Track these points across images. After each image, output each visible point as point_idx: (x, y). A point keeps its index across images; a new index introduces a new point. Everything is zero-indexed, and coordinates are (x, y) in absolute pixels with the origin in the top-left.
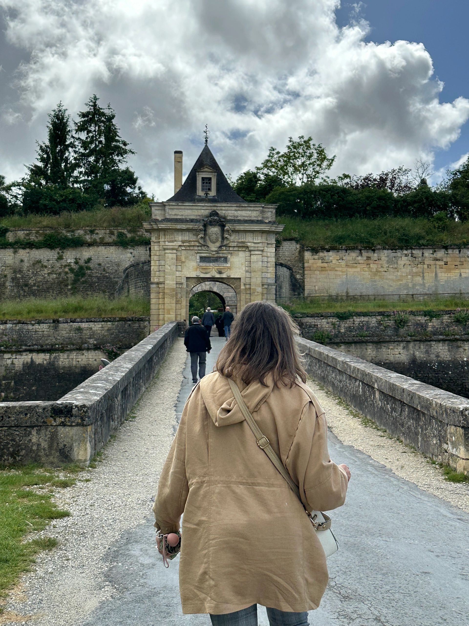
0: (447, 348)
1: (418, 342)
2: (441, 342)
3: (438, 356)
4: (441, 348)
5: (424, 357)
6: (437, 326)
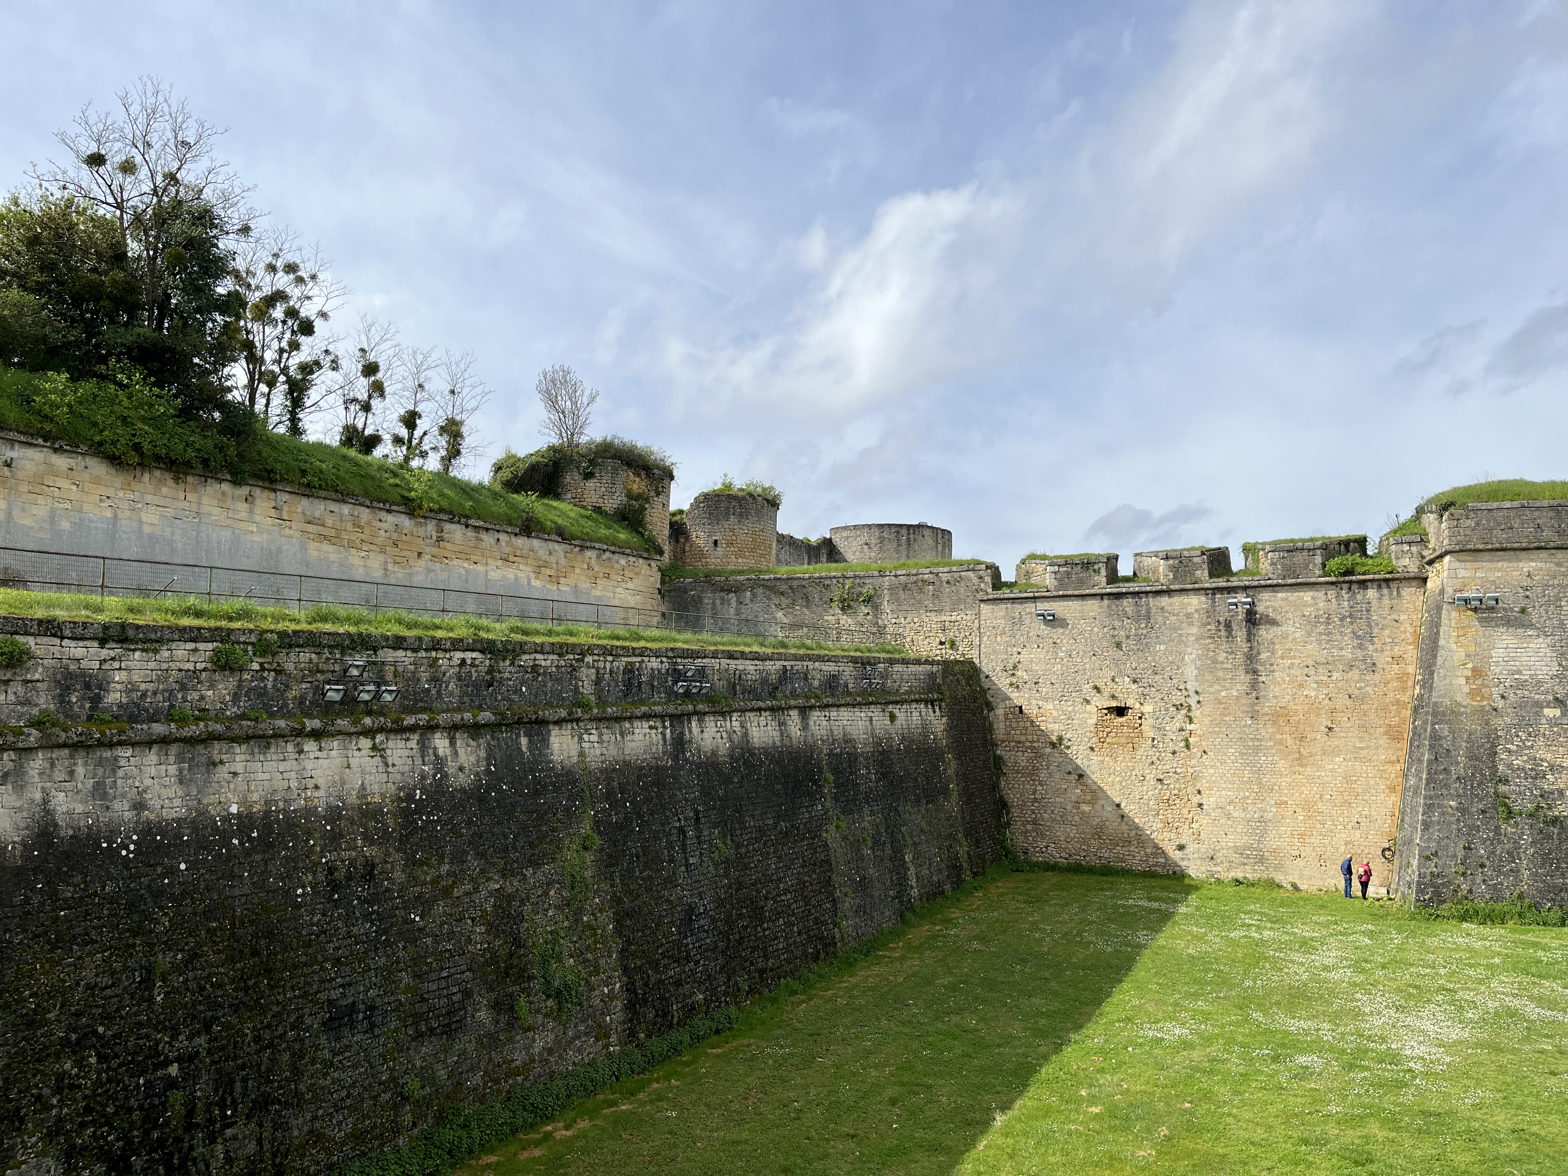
0: (173, 769)
1: (66, 752)
2: (155, 749)
3: (139, 806)
4: (153, 771)
5: (87, 814)
6: (143, 686)
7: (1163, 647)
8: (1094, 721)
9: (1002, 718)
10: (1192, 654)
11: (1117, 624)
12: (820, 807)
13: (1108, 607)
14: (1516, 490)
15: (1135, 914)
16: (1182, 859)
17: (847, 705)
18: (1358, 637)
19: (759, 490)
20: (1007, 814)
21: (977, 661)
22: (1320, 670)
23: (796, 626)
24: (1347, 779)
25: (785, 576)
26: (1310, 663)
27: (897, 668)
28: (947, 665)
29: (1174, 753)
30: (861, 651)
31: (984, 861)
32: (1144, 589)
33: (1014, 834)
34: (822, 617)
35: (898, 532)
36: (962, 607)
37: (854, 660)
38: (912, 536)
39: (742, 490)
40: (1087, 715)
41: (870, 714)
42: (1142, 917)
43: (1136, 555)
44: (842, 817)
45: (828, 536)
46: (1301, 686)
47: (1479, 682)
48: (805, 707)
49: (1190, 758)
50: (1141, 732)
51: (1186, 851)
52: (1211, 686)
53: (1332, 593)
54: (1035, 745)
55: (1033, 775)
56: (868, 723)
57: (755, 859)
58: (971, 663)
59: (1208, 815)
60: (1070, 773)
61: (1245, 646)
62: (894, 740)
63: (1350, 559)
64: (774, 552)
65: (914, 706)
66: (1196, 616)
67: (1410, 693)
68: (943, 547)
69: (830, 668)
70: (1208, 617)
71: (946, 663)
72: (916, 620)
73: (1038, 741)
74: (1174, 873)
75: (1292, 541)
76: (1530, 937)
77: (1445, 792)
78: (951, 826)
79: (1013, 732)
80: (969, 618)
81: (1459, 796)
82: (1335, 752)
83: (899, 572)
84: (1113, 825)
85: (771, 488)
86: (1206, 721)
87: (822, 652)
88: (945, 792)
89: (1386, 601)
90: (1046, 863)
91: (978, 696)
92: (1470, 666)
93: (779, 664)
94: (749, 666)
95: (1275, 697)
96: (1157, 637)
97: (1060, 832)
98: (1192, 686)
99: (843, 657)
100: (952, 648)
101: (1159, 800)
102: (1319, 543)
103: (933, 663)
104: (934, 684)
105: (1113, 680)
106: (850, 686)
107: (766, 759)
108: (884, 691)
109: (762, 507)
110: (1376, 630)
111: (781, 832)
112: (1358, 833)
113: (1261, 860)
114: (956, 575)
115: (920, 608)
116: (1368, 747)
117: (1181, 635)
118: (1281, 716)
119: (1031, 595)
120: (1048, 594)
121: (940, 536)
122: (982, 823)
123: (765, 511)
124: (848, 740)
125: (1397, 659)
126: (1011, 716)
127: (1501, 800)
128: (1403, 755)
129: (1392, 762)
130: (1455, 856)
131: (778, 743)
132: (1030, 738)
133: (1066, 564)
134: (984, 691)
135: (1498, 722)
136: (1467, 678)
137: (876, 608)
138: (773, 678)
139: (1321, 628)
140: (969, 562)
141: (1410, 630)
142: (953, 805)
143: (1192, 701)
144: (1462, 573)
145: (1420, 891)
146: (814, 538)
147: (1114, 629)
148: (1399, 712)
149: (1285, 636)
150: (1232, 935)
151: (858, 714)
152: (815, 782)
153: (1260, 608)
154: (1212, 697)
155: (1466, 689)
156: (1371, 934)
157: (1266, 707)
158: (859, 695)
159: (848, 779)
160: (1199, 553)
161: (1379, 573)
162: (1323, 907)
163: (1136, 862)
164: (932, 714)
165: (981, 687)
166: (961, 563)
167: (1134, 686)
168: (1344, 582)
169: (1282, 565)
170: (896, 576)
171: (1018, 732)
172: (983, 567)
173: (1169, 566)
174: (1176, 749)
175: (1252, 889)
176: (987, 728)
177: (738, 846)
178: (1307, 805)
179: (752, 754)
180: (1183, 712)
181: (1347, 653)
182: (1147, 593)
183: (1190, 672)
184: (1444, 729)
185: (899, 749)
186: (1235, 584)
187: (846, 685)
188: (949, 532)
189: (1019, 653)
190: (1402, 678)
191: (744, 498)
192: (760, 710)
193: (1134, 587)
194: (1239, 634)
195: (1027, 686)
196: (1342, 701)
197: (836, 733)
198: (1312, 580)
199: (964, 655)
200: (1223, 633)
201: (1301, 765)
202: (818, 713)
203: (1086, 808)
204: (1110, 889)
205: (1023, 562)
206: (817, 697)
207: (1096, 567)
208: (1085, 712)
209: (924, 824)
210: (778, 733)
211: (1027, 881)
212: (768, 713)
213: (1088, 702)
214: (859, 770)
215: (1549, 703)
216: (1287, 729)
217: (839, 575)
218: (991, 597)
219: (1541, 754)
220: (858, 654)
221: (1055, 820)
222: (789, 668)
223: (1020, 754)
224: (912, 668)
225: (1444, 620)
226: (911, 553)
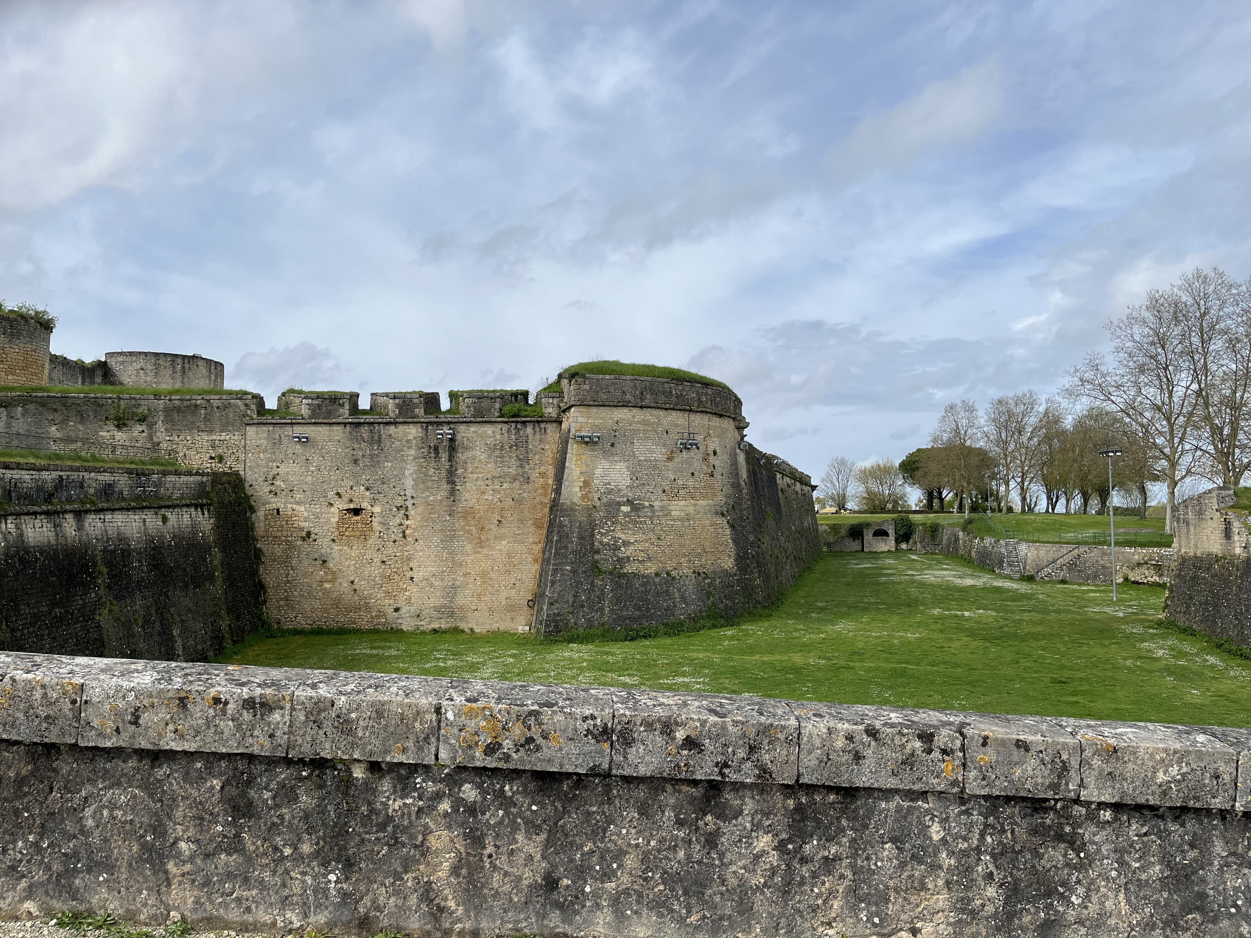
7: (389, 464)
8: (337, 519)
9: (262, 518)
10: (410, 469)
11: (356, 446)
12: (93, 595)
13: (350, 433)
14: (613, 367)
15: (360, 659)
16: (398, 618)
17: (121, 509)
18: (520, 460)
19: (32, 313)
20: (264, 594)
21: (242, 473)
22: (495, 482)
23: (68, 440)
24: (509, 556)
25: (59, 395)
26: (490, 476)
27: (170, 478)
28: (216, 477)
29: (395, 541)
30: (136, 464)
31: (243, 631)
32: (377, 421)
33: (269, 609)
34: (97, 433)
35: (173, 361)
36: (231, 428)
37: (129, 472)
38: (187, 365)
39: (11, 311)
40: (331, 515)
41: (143, 516)
42: (364, 660)
43: (372, 394)
44: (115, 602)
45: (103, 359)
46: (483, 493)
47: (587, 490)
48: (80, 511)
49: (406, 545)
50: (371, 527)
51: (401, 612)
52: (422, 493)
53: (505, 427)
54: (289, 539)
55: (286, 562)
56: (141, 524)
57: (30, 640)
58: (237, 474)
59: (417, 585)
60: (316, 559)
61: (447, 464)
62: (164, 537)
63: (517, 406)
64: (46, 371)
65: (185, 509)
66: (414, 441)
67: (549, 497)
68: (216, 376)
69: (106, 477)
70: (423, 443)
71: (214, 474)
72: (189, 438)
73: (292, 536)
74: (392, 628)
75: (481, 391)
76: (606, 649)
77: (564, 560)
78: (216, 605)
79: (271, 529)
80: (236, 438)
81: (572, 563)
82: (502, 537)
83: (174, 397)
84: (349, 597)
85: (45, 312)
86: (419, 518)
87: (98, 465)
88: (211, 578)
89: (538, 436)
90: (295, 629)
91: (243, 501)
92: (582, 479)
93: (55, 475)
94: (26, 476)
95: (466, 500)
96: (386, 457)
97: (307, 605)
98: (409, 492)
99: (118, 468)
100: (220, 462)
101: (383, 576)
102: (498, 394)
103: (202, 475)
104: (203, 491)
105: (351, 488)
106: (125, 493)
107: (41, 555)
108: (157, 496)
109: (35, 330)
110: (531, 455)
111: (56, 617)
112: (514, 591)
113: (452, 614)
114: (226, 402)
115: (193, 428)
116: (523, 533)
117: (403, 456)
118: (469, 514)
119: (289, 421)
120: (303, 421)
121: (213, 367)
122: (242, 602)
123: (37, 333)
124: (122, 539)
125: (543, 475)
126: (270, 517)
127: (595, 565)
128: (543, 538)
129: (536, 543)
130: (568, 601)
131: (53, 542)
132: (285, 533)
133: (318, 397)
134: (248, 498)
135: (597, 515)
136: (581, 487)
137: (151, 426)
138: (49, 486)
139: (497, 453)
140: (237, 393)
141: (551, 455)
142: (217, 588)
143: (409, 504)
144: (581, 420)
145: (547, 626)
146: (88, 360)
147: (354, 449)
148: (542, 510)
149: (474, 458)
150: (426, 666)
151: (132, 517)
152: (89, 574)
153: (459, 437)
154: (423, 500)
155: (580, 495)
156: (514, 656)
157: (460, 507)
158: (133, 501)
159: (121, 570)
160: (418, 396)
161: (534, 416)
162: (488, 642)
163: (364, 623)
164: (201, 516)
165: (245, 494)
166: (230, 393)
167: (367, 493)
168: (513, 422)
169: (474, 407)
170: (170, 400)
171: (275, 529)
172: (250, 397)
173: (396, 404)
174: (396, 538)
175: (444, 635)
176: (249, 527)
177: (13, 630)
178: (484, 575)
179: (27, 552)
180: (403, 512)
181: (513, 471)
182: (379, 423)
183: (409, 483)
184: (565, 520)
185: (170, 545)
186: (442, 420)
187: (121, 493)
188: (222, 365)
189: (278, 467)
190: (545, 487)
191: (16, 320)
192: (35, 514)
193: (370, 418)
194: (444, 455)
195: (284, 493)
196: (509, 503)
197: (110, 532)
198: (493, 419)
199: (231, 468)
200: (433, 455)
201: (480, 547)
202: (94, 517)
203: (327, 585)
204: (343, 644)
205: (284, 394)
206: (92, 502)
207: (341, 402)
208: (329, 513)
209: (191, 605)
210: (53, 533)
211: (278, 644)
212: (43, 517)
213: (331, 505)
214: (132, 563)
215: (624, 503)
216: (472, 523)
217: (115, 396)
218: (256, 421)
219: (619, 535)
220: (133, 466)
221: (303, 596)
222: (64, 477)
223: (276, 546)
224: (184, 479)
225: (569, 450)
226: (186, 380)
